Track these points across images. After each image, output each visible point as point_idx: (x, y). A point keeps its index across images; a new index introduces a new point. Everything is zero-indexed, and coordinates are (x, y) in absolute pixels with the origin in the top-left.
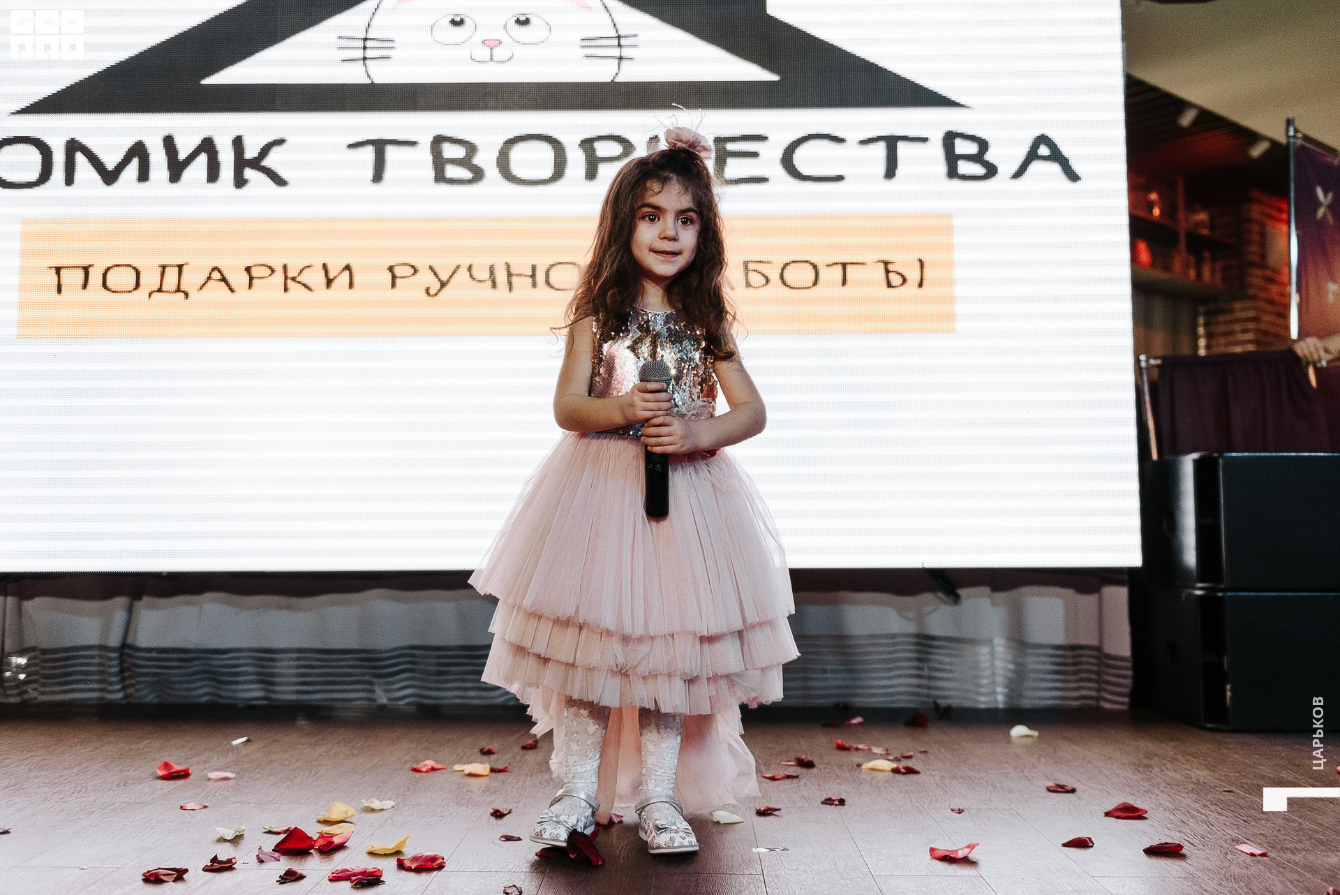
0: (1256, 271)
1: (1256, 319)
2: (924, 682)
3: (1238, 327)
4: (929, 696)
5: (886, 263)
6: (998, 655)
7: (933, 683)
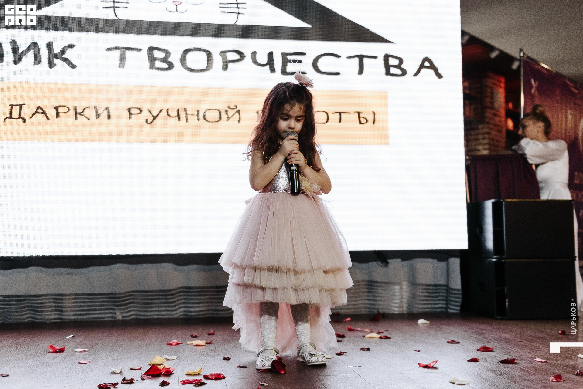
0: (489, 110)
1: (489, 133)
2: (372, 302)
3: (481, 137)
4: (374, 308)
5: (359, 113)
6: (404, 290)
7: (376, 303)
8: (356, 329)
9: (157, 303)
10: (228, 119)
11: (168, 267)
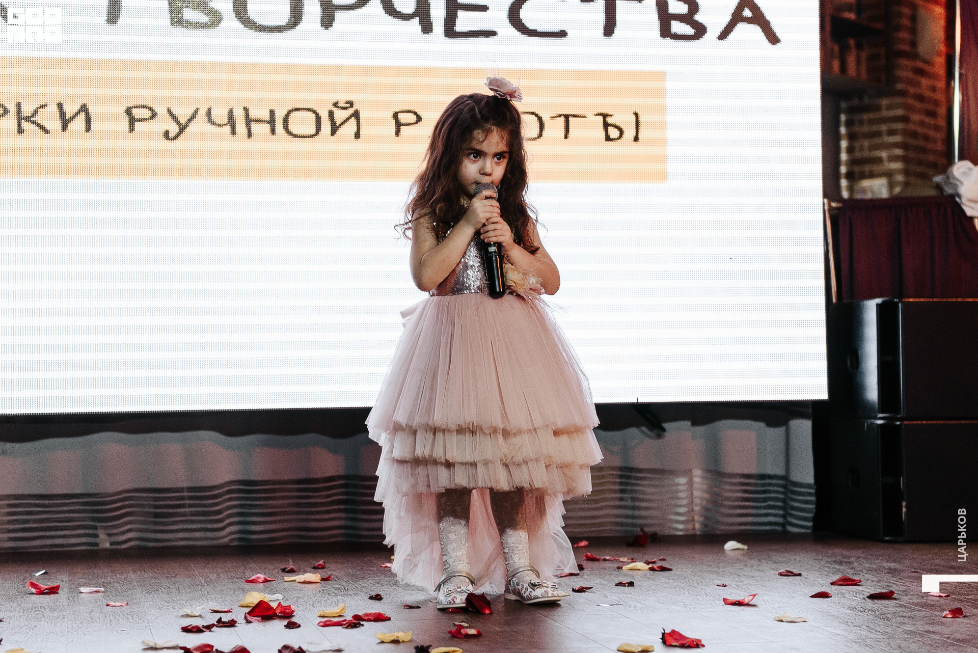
0: (903, 62)
1: (904, 119)
2: (629, 512)
3: (884, 128)
4: (634, 525)
5: (605, 116)
6: (695, 486)
7: (636, 513)
8: (602, 558)
9: (185, 515)
10: (334, 129)
11: (208, 439)
